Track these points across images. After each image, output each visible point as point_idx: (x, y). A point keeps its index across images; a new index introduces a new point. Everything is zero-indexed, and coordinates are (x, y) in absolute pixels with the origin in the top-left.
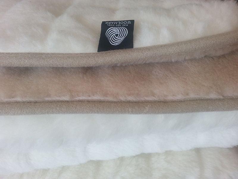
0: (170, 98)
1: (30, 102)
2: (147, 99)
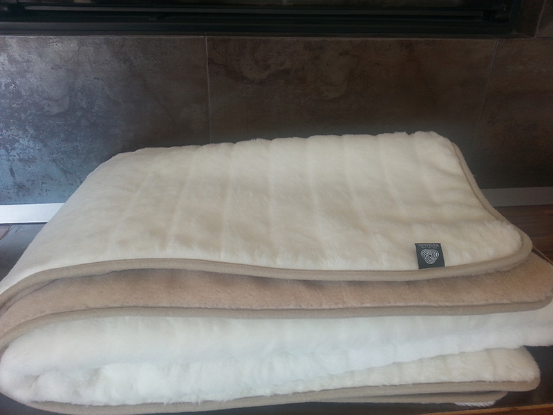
0: (475, 303)
1: (376, 307)
2: (459, 304)
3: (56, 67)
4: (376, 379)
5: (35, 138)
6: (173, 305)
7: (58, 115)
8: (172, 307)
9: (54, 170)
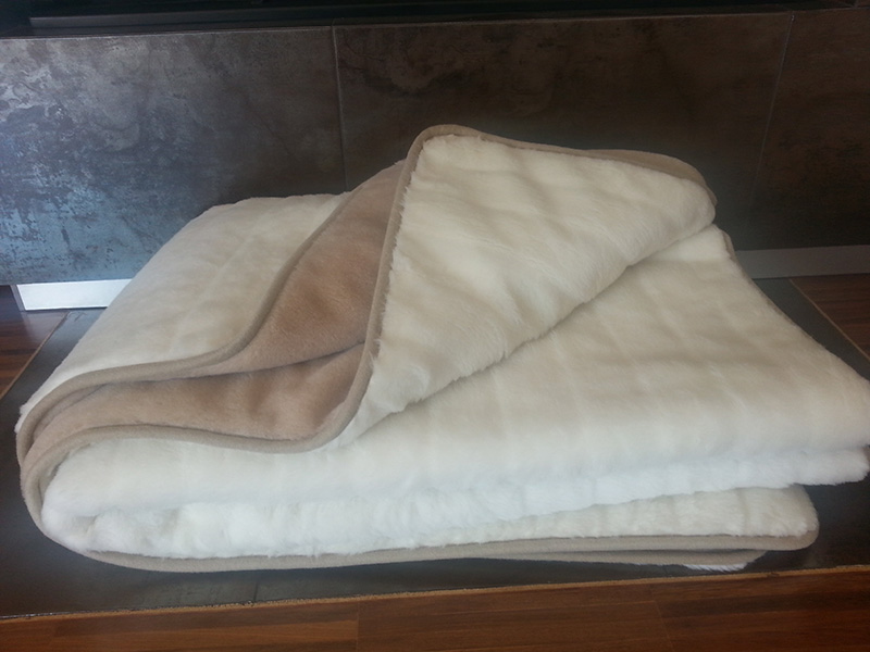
3: (119, 82)
4: (566, 529)
5: (94, 186)
6: (255, 436)
7: (124, 152)
8: (253, 438)
9: (124, 232)
